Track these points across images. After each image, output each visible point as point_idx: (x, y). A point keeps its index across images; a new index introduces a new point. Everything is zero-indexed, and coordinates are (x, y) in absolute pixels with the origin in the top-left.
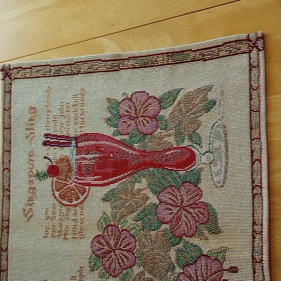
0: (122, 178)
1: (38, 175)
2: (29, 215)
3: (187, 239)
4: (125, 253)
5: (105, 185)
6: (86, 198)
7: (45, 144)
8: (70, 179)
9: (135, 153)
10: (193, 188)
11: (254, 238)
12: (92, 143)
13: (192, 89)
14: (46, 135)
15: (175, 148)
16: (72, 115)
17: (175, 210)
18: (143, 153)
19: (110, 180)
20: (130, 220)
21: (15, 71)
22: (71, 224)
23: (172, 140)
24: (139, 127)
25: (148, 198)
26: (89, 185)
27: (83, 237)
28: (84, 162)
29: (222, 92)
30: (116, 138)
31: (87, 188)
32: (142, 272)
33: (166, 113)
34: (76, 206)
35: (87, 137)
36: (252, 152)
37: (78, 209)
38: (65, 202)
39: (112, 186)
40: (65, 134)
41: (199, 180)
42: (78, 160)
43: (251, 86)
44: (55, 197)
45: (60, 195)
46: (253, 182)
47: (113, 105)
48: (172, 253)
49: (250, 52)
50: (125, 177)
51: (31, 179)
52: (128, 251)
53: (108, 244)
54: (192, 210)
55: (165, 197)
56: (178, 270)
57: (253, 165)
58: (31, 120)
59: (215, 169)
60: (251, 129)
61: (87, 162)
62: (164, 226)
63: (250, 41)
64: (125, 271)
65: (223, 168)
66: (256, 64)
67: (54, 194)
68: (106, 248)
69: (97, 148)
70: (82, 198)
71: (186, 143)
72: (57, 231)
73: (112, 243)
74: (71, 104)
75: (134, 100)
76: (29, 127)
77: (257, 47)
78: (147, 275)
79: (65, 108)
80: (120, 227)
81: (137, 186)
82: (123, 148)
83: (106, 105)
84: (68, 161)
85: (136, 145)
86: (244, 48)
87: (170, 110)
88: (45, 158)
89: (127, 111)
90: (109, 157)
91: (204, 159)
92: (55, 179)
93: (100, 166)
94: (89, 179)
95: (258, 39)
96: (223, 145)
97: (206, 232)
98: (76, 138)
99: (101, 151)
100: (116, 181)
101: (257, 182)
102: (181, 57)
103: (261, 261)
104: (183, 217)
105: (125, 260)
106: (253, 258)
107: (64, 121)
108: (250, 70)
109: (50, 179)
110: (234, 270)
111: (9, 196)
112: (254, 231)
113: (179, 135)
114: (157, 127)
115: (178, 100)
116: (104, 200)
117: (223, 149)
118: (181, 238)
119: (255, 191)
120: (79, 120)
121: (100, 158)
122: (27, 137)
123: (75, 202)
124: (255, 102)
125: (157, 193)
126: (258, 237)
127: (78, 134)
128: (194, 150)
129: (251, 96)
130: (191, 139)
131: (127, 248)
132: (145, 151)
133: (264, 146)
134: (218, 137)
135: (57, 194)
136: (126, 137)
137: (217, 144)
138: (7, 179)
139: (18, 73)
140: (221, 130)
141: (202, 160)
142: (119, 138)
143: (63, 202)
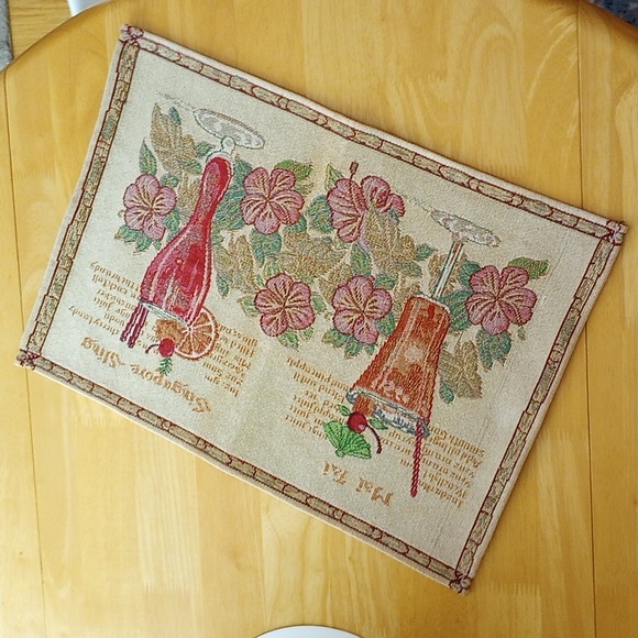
0: (210, 260)
1: (163, 371)
2: (204, 405)
3: (304, 209)
4: (292, 294)
5: (208, 285)
6: (213, 318)
7: (131, 344)
8: (184, 329)
9: (188, 231)
10: (253, 177)
11: (329, 129)
12: (155, 279)
13: (149, 130)
14: (123, 338)
15: (203, 179)
16: (114, 292)
17: (269, 209)
18: (193, 220)
19: (205, 276)
20: (259, 271)
21: (31, 345)
22: (235, 351)
23: (193, 178)
24: (163, 212)
25: (244, 237)
26: (200, 306)
27: (254, 342)
28: (172, 302)
29: (167, 97)
30: (162, 247)
31: (202, 310)
32: (321, 282)
33: (161, 172)
34: (217, 336)
35: (146, 285)
36: (241, 90)
37: (221, 333)
38: (208, 348)
39: (213, 277)
40: (131, 312)
41: (247, 166)
42: (167, 308)
43: (174, 62)
44: (197, 359)
45: (197, 352)
46: (272, 104)
47: (125, 234)
48: (313, 233)
49: (138, 46)
50: (210, 255)
51: (163, 382)
52: (291, 289)
53: (274, 312)
54: (276, 189)
55: (250, 215)
56: (333, 235)
57: (255, 96)
58: (96, 351)
59: (243, 142)
60: (217, 81)
61: (174, 297)
62: (280, 231)
63: (127, 42)
64: (312, 303)
65: (246, 132)
66: (154, 46)
67: (193, 359)
68: (278, 316)
69: (164, 276)
70: (211, 323)
71: (203, 162)
72: (235, 375)
73: (275, 306)
74: (101, 288)
75: (130, 204)
76: (103, 357)
77: (137, 37)
78: (326, 277)
79: (103, 298)
80: (262, 288)
81: (225, 245)
82: (177, 244)
83: (121, 242)
84: (163, 322)
85: (181, 226)
86: (131, 51)
87: (160, 166)
88: (147, 352)
89: (139, 219)
90: (180, 265)
91: (228, 149)
92: (176, 350)
93: (185, 283)
94: (195, 303)
95: (129, 32)
96: (222, 121)
97: (305, 182)
98: (143, 299)
99: (169, 273)
100: (210, 268)
101: (274, 100)
102: (109, 127)
103: (354, 130)
104: (280, 203)
105: (300, 297)
106: (348, 138)
107: (116, 306)
108: (158, 54)
109: (174, 357)
110: (354, 167)
111: (171, 424)
112: (322, 126)
113: (191, 167)
114: (172, 190)
115: (153, 151)
116: (225, 294)
117: (226, 122)
118: (300, 216)
119: (283, 106)
120: (124, 286)
121: (176, 278)
122: (114, 366)
123: (213, 335)
124: (192, 64)
125: (243, 223)
126: (330, 124)
127: (138, 293)
128: (213, 157)
129: (184, 66)
130: (200, 155)
131: (288, 288)
132: (192, 217)
133: (241, 74)
134: (211, 123)
135: (194, 355)
136: (166, 234)
137: (218, 127)
138: (151, 416)
139: (35, 344)
140: (206, 116)
141: (228, 153)
142: (164, 243)
143: (206, 351)
